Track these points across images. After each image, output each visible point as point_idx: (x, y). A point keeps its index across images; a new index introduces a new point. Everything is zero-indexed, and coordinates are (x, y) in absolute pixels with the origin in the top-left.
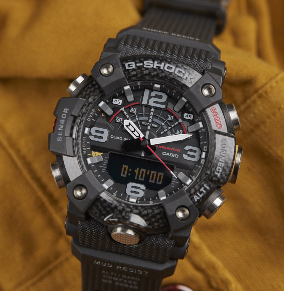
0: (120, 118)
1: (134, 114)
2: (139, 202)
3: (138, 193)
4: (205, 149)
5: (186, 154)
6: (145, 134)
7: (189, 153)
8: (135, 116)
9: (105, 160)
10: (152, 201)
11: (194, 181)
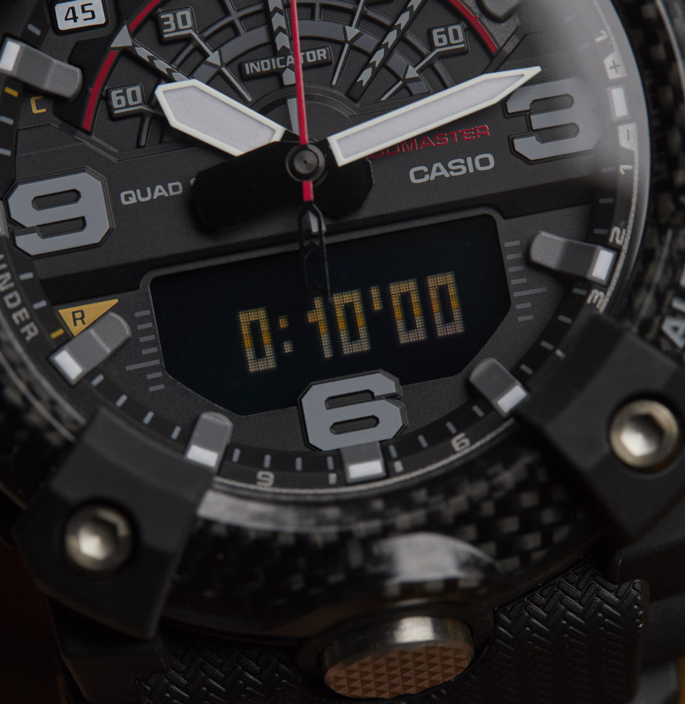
0: (129, 91)
1: (188, 39)
2: (398, 466)
3: (373, 421)
4: (615, 67)
5: (530, 131)
6: (284, 120)
7: (538, 121)
8: (199, 49)
9: (140, 327)
10: (462, 435)
11: (625, 248)
